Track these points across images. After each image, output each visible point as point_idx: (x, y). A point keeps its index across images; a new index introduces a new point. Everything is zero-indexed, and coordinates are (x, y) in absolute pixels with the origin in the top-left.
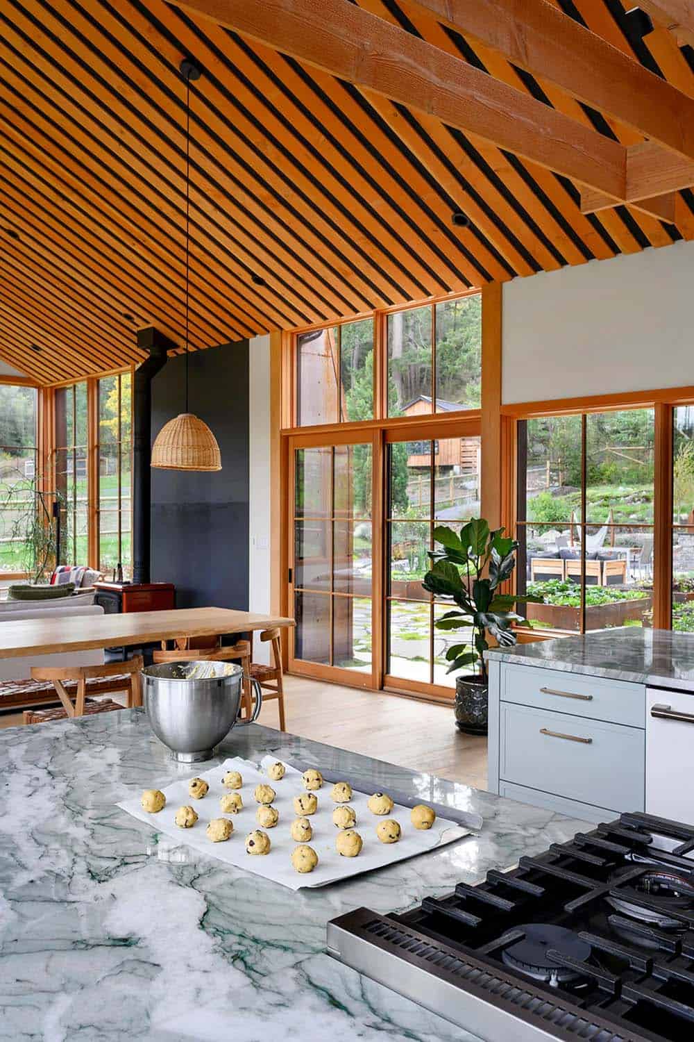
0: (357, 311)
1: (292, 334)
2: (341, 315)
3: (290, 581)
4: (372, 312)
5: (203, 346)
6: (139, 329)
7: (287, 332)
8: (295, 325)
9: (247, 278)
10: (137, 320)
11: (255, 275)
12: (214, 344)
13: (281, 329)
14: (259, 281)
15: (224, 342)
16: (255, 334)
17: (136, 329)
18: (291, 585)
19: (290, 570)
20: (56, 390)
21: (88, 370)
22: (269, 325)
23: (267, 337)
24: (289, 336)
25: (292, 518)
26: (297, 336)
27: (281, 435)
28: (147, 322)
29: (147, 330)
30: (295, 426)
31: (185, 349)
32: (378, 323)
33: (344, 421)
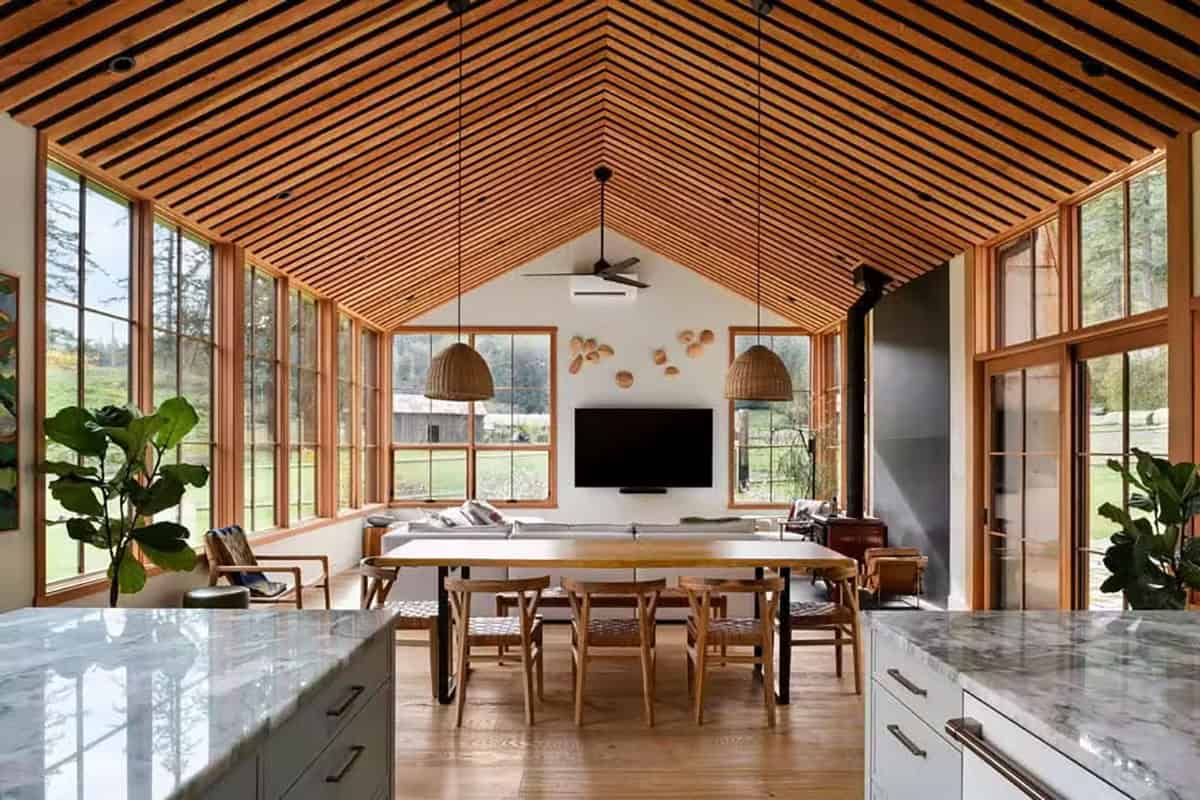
0: (1037, 209)
1: (988, 249)
2: (1023, 216)
3: (985, 523)
4: (1054, 208)
5: (914, 276)
6: (853, 268)
7: (980, 247)
8: (984, 239)
9: (913, 197)
10: (848, 260)
11: (919, 192)
12: (922, 273)
13: (974, 245)
14: (925, 197)
15: (930, 268)
16: (953, 255)
18: (986, 528)
19: (986, 511)
20: (826, 337)
22: (961, 244)
23: (963, 255)
24: (984, 252)
25: (988, 453)
26: (997, 249)
27: (974, 361)
28: (857, 261)
29: (858, 268)
30: (993, 348)
31: (900, 282)
32: (1065, 222)
33: (1038, 337)
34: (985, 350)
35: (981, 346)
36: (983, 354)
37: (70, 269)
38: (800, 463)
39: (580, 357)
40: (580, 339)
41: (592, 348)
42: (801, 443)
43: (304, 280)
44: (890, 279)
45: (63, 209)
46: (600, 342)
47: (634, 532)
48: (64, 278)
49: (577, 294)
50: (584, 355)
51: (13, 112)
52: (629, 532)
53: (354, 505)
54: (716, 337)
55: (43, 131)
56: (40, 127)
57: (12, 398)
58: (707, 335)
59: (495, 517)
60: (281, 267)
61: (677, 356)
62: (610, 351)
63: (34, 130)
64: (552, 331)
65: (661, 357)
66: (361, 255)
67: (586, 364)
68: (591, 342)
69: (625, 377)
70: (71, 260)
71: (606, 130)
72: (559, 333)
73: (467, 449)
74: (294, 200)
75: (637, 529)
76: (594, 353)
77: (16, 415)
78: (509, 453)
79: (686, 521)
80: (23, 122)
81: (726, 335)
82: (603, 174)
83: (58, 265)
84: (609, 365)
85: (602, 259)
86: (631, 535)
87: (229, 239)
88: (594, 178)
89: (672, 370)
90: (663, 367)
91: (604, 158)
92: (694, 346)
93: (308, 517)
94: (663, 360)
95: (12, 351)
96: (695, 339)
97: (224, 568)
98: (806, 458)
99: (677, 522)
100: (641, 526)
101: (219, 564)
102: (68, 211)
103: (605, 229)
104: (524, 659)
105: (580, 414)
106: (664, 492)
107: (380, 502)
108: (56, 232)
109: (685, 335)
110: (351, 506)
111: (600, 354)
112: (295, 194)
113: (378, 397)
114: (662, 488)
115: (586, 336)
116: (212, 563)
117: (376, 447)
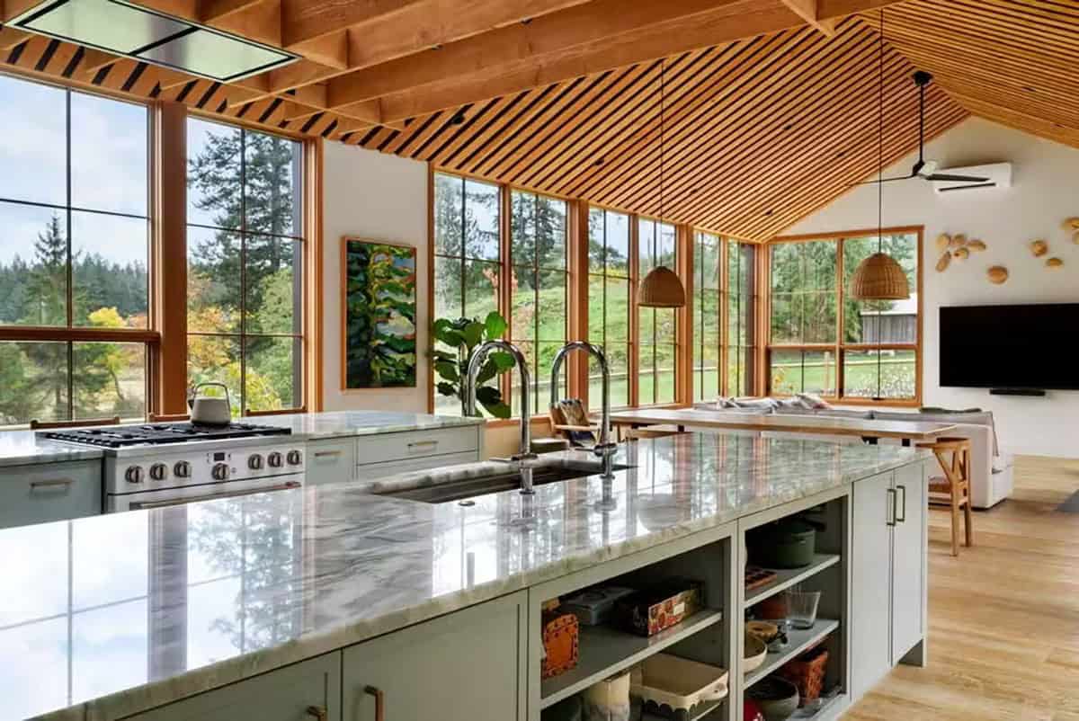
39: (948, 255)
40: (947, 235)
41: (960, 244)
46: (970, 238)
49: (943, 190)
50: (952, 252)
51: (414, 156)
55: (432, 162)
56: (429, 159)
57: (413, 315)
59: (819, 408)
61: (1061, 245)
62: (980, 245)
63: (426, 163)
64: (919, 229)
65: (1042, 248)
66: (694, 188)
67: (955, 261)
68: (960, 238)
69: (999, 272)
71: (892, 45)
72: (925, 232)
74: (608, 164)
76: (963, 249)
77: (415, 324)
80: (420, 160)
82: (922, 78)
84: (979, 261)
85: (920, 162)
87: (573, 196)
89: (1056, 261)
90: (1045, 258)
91: (913, 65)
93: (665, 401)
94: (1043, 251)
95: (413, 289)
97: (559, 426)
101: (557, 423)
106: (1042, 394)
109: (1072, 222)
111: (970, 249)
112: (607, 160)
113: (755, 303)
114: (1042, 390)
115: (954, 233)
116: (553, 423)
117: (753, 347)
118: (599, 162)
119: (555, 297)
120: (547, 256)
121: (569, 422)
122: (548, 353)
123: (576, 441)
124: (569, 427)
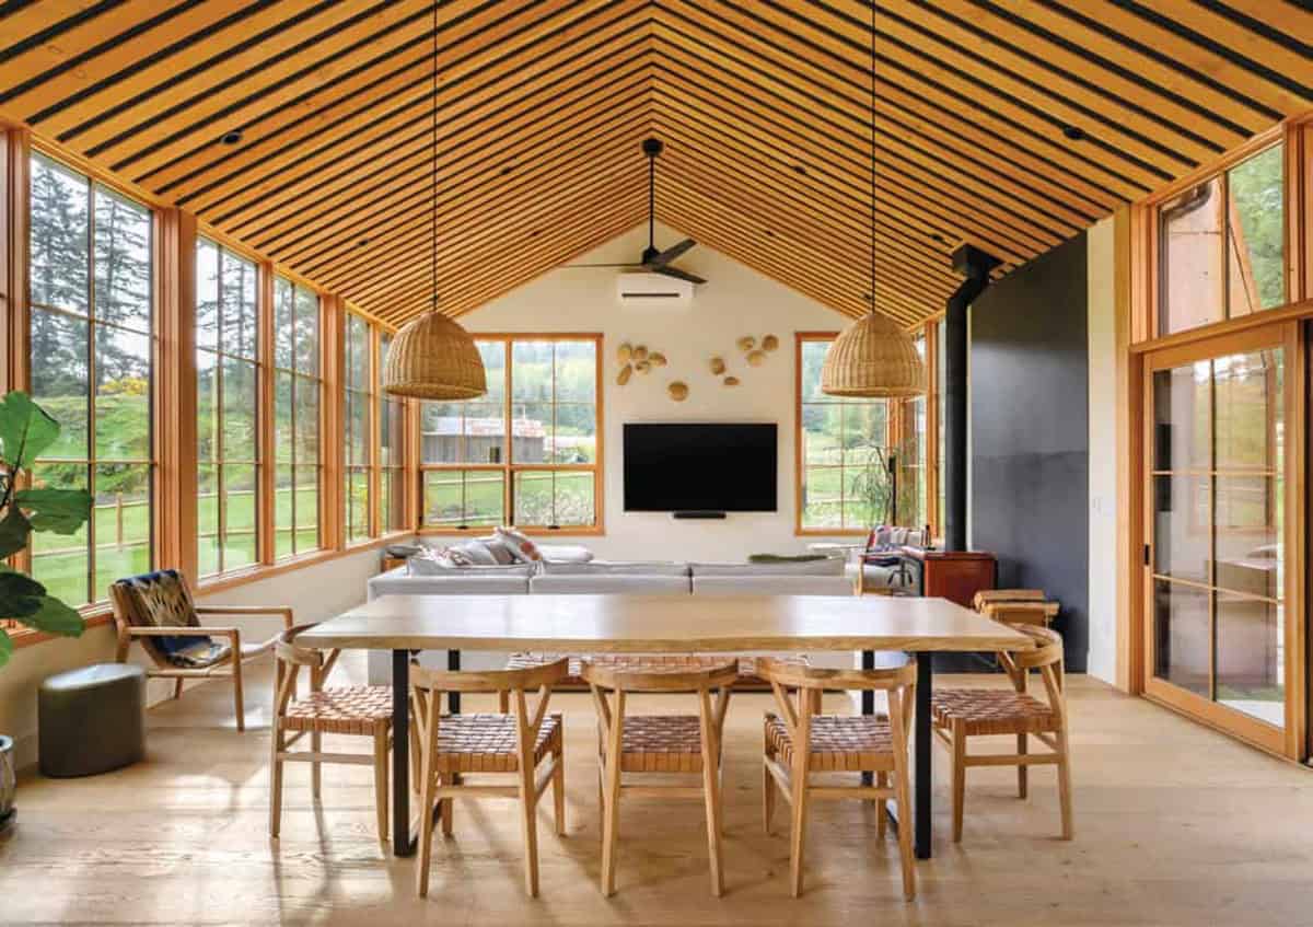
0: (1247, 134)
1: (1149, 206)
2: (1220, 150)
3: (1147, 563)
4: (1278, 128)
5: (1033, 256)
6: (953, 250)
7: (1139, 205)
8: (1148, 190)
9: (1057, 135)
10: (947, 239)
11: (1069, 126)
12: (1044, 249)
13: (1129, 202)
14: (1075, 134)
15: (1056, 242)
16: (1094, 220)
17: (950, 251)
18: (1148, 570)
19: (1147, 548)
21: (923, 313)
22: (1111, 202)
23: (1110, 220)
24: (1144, 212)
25: (1149, 471)
26: (1159, 208)
27: (1130, 354)
28: (959, 239)
29: (961, 249)
30: (1155, 335)
31: (1011, 264)
32: (1294, 146)
33: (1232, 316)
34: (1144, 338)
35: (1139, 334)
36: (1140, 344)
37: (143, 298)
38: (877, 485)
39: (629, 368)
40: (628, 346)
41: (642, 357)
42: (878, 462)
43: (293, 267)
44: (998, 262)
45: (135, 239)
46: (651, 351)
47: (690, 574)
48: (137, 307)
49: (625, 295)
50: (633, 364)
52: (684, 575)
53: (372, 532)
54: (780, 343)
58: (770, 342)
59: (528, 548)
60: (258, 247)
61: (737, 365)
62: (661, 359)
64: (598, 337)
65: (719, 366)
67: (636, 374)
68: (642, 349)
69: (679, 389)
70: (143, 289)
71: (655, 83)
72: (606, 340)
73: (503, 469)
74: (249, 147)
75: (695, 571)
76: (645, 363)
78: (549, 475)
79: (757, 559)
81: (793, 340)
82: (653, 147)
83: (131, 294)
84: (660, 376)
85: (652, 247)
86: (686, 578)
87: (167, 200)
88: (642, 154)
89: (731, 381)
90: (721, 377)
91: (653, 125)
92: (757, 354)
93: (308, 549)
94: (722, 369)
96: (757, 346)
97: (137, 630)
98: (883, 478)
99: (745, 561)
100: (696, 565)
101: (129, 624)
102: (139, 240)
103: (655, 222)
104: (522, 791)
105: (630, 431)
106: (723, 517)
107: (408, 528)
108: (128, 262)
109: (746, 342)
110: (369, 535)
111: (652, 362)
112: (248, 137)
113: (405, 413)
114: (721, 512)
115: (635, 343)
116: (121, 624)
117: (402, 469)
118: (231, 138)
119: (61, 406)
120: (49, 359)
121: (158, 619)
122: (54, 472)
123: (175, 654)
124: (160, 630)
